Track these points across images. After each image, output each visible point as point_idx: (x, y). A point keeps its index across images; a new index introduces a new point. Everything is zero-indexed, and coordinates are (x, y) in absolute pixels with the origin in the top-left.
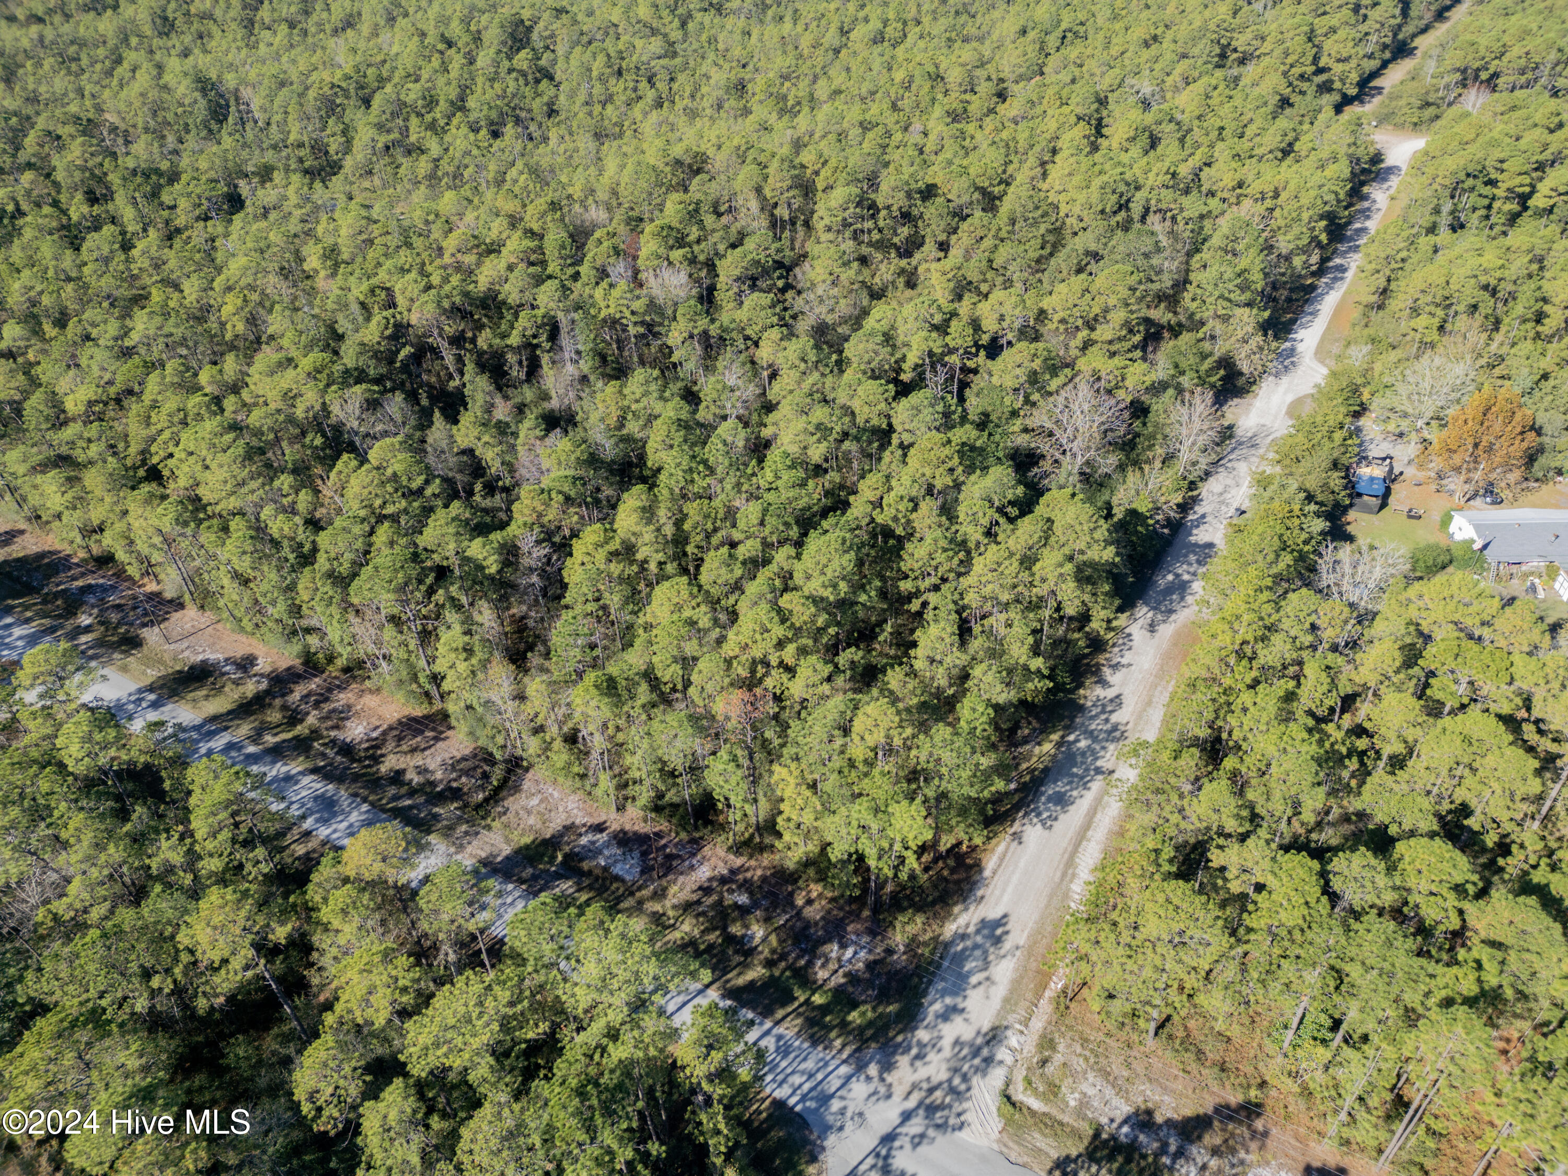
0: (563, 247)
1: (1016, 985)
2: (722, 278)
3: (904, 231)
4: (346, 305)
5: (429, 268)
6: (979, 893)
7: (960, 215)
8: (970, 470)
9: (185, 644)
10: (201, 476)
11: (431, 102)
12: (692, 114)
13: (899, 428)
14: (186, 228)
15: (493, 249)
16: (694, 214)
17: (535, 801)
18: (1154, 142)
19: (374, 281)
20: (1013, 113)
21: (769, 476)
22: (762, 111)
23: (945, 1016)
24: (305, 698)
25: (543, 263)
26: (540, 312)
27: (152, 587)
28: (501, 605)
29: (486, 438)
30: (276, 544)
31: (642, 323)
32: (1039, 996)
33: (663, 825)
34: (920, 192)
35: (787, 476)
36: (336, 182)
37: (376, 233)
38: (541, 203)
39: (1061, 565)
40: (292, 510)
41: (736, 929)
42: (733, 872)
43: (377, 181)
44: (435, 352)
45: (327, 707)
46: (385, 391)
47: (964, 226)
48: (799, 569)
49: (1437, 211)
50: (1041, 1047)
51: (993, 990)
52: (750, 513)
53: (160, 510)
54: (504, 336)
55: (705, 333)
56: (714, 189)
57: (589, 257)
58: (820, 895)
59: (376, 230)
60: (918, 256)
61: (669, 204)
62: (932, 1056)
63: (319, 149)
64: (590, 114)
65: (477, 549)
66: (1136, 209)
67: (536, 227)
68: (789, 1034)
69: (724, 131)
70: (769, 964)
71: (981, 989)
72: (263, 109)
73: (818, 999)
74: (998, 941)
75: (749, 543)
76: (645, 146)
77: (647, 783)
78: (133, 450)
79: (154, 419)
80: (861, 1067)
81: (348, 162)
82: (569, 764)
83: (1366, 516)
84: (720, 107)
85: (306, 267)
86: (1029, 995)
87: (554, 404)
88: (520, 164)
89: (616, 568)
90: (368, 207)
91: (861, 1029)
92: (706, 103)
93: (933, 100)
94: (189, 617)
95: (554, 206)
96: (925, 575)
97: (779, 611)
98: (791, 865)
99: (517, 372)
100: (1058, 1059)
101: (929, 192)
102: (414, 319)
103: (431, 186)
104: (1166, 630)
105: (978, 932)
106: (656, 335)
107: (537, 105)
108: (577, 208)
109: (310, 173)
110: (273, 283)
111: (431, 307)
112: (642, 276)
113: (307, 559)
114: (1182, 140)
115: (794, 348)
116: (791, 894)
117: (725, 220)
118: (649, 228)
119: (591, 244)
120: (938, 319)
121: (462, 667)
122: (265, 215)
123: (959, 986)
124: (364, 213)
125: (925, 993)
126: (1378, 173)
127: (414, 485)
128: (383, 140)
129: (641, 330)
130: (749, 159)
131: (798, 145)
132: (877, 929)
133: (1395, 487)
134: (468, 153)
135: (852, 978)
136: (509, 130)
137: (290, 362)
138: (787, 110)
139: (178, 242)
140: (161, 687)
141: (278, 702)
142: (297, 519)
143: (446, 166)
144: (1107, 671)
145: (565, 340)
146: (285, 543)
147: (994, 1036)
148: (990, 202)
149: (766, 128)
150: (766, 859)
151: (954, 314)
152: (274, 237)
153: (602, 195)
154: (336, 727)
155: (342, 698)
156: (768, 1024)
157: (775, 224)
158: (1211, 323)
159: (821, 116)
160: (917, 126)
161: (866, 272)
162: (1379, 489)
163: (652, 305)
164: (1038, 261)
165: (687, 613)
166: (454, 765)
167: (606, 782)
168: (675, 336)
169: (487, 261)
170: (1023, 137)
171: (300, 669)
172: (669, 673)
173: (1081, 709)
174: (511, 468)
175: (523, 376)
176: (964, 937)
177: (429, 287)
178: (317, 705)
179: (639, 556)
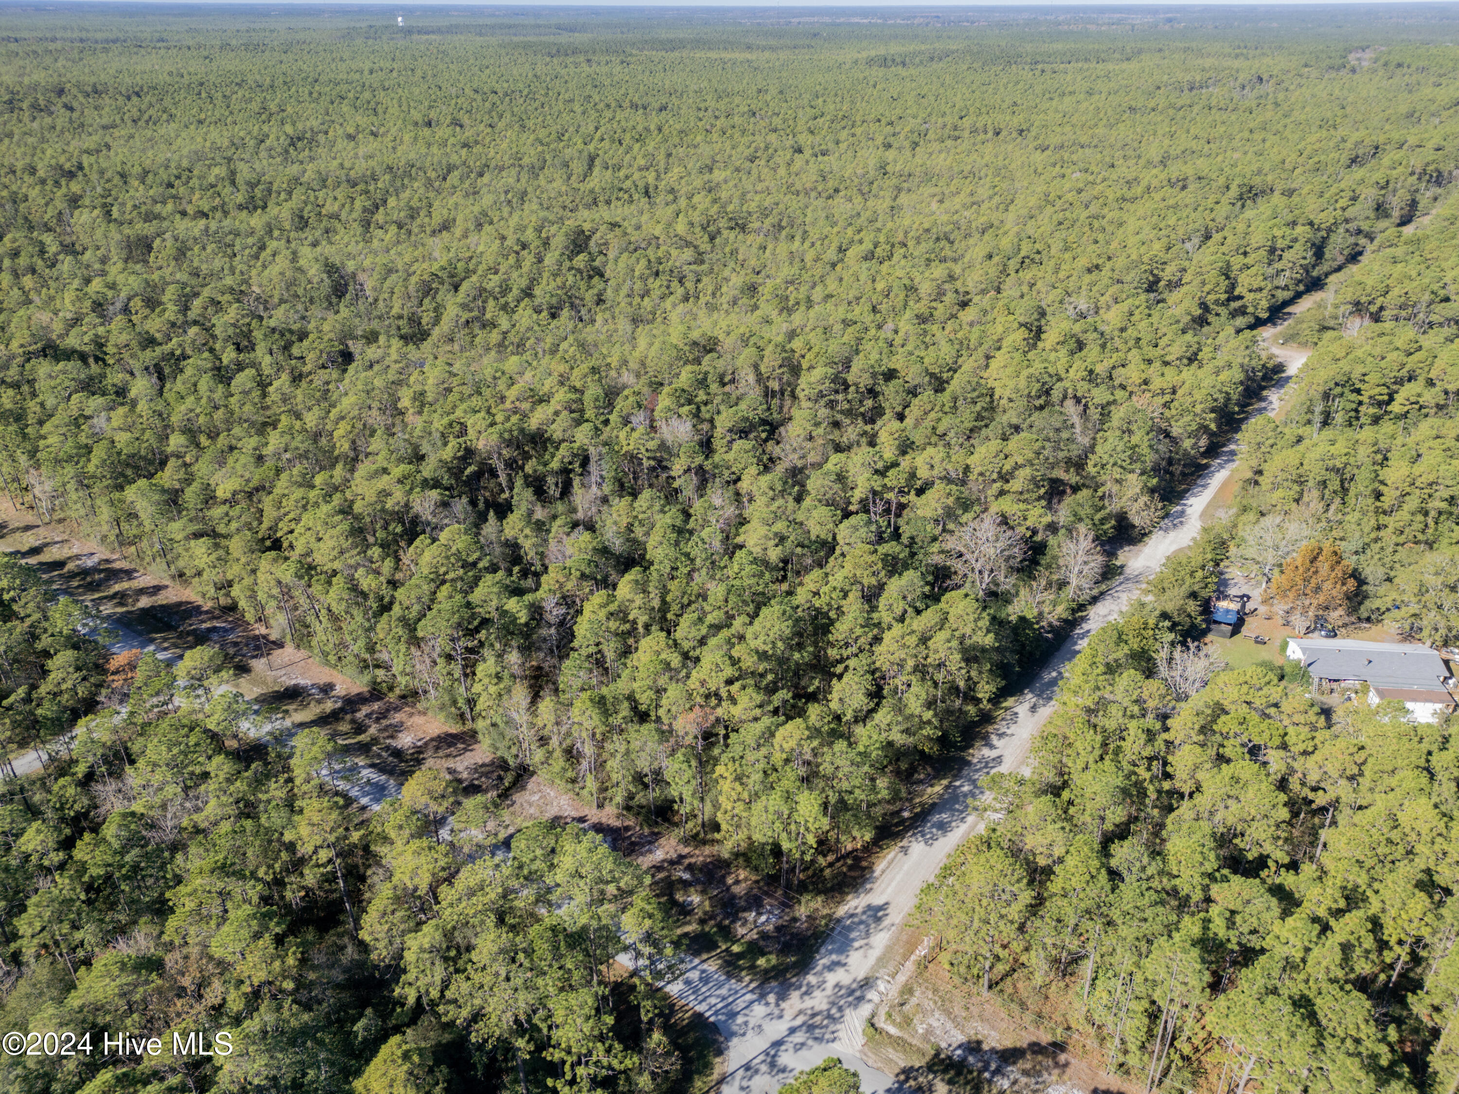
0: (597, 400)
1: (889, 949)
2: (719, 429)
3: (869, 403)
4: (430, 433)
5: (493, 411)
6: (868, 886)
7: (913, 392)
8: (891, 574)
9: (283, 672)
10: (314, 545)
11: (505, 290)
12: (712, 308)
13: (841, 542)
14: (310, 373)
15: (544, 400)
16: (702, 383)
17: (536, 797)
18: (1081, 345)
19: (452, 417)
20: (970, 318)
21: (736, 567)
22: (768, 308)
23: (830, 968)
24: (368, 716)
25: (582, 411)
26: (576, 445)
27: (263, 631)
28: (526, 650)
29: (527, 531)
30: (365, 595)
31: (654, 459)
32: (906, 958)
33: (630, 822)
34: (884, 374)
35: (749, 569)
36: (427, 346)
37: (455, 383)
38: (585, 367)
39: (949, 641)
40: (377, 572)
41: (679, 897)
42: (681, 857)
43: (456, 347)
44: (493, 473)
45: (385, 722)
46: (452, 497)
47: (916, 401)
48: (749, 633)
49: (1310, 411)
50: (902, 993)
51: (870, 952)
52: (717, 591)
53: (284, 566)
54: (545, 464)
55: (701, 467)
56: (720, 364)
57: (617, 408)
58: (746, 879)
59: (455, 381)
60: (879, 423)
61: (683, 374)
62: (817, 993)
63: (414, 320)
64: (630, 304)
65: (512, 604)
66: (1056, 395)
67: (578, 385)
68: (713, 969)
69: (735, 322)
70: (702, 922)
71: (861, 951)
72: (374, 289)
73: (736, 949)
74: (878, 920)
75: (715, 613)
76: (671, 330)
77: (622, 785)
78: (265, 525)
79: (284, 503)
80: (762, 996)
81: (436, 332)
82: (564, 770)
83: (1221, 639)
84: (735, 303)
85: (399, 406)
86: (898, 958)
87: (580, 515)
88: (571, 339)
89: (613, 625)
90: (451, 365)
91: (766, 971)
92: (724, 300)
93: (905, 306)
94: (289, 652)
95: (594, 370)
96: (847, 645)
97: (731, 657)
98: (726, 855)
99: (553, 491)
100: (914, 1001)
101: (890, 375)
102: (481, 445)
103: (499, 352)
104: (1045, 712)
105: (864, 913)
106: (665, 468)
107: (589, 296)
108: (613, 373)
109: (405, 339)
110: (375, 418)
111: (495, 437)
112: (657, 424)
113: (385, 608)
114: (1103, 346)
115: (765, 480)
116: (724, 877)
117: (727, 389)
118: (666, 389)
119: (619, 399)
120: (880, 465)
121: (492, 689)
122: (371, 366)
123: (844, 947)
124: (447, 368)
125: (817, 951)
126: (1278, 381)
127: (470, 560)
128: (466, 316)
129: (652, 463)
130: (751, 343)
131: (792, 335)
132: (787, 904)
133: (1248, 620)
134: (529, 329)
135: (764, 936)
136: (565, 313)
137: (385, 471)
138: (787, 309)
139: (304, 384)
140: (263, 701)
141: (348, 717)
142: (382, 579)
143: (512, 337)
144: (994, 738)
145: (593, 467)
146: (372, 596)
147: (867, 983)
148: (939, 385)
149: (768, 322)
150: (707, 850)
151: (895, 465)
152: (378, 383)
153: (633, 365)
154: (392, 737)
155: (397, 717)
156: (696, 961)
157: (768, 394)
158: (1109, 485)
159: (812, 313)
160: (890, 325)
161: (837, 432)
162: (1232, 618)
163: (663, 446)
164: (971, 430)
165: (663, 656)
166: (477, 769)
167: (591, 784)
168: (677, 467)
169: (539, 408)
170: (974, 337)
171: (368, 695)
172: (645, 699)
173: (968, 763)
174: (542, 555)
175: (557, 494)
176: (852, 916)
177: (493, 424)
178: (378, 720)
179: (631, 617)
